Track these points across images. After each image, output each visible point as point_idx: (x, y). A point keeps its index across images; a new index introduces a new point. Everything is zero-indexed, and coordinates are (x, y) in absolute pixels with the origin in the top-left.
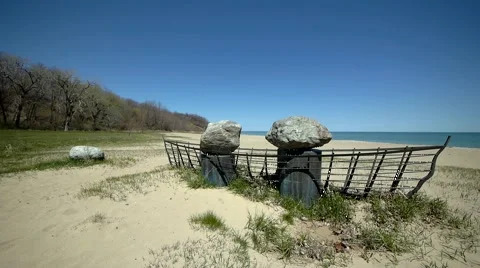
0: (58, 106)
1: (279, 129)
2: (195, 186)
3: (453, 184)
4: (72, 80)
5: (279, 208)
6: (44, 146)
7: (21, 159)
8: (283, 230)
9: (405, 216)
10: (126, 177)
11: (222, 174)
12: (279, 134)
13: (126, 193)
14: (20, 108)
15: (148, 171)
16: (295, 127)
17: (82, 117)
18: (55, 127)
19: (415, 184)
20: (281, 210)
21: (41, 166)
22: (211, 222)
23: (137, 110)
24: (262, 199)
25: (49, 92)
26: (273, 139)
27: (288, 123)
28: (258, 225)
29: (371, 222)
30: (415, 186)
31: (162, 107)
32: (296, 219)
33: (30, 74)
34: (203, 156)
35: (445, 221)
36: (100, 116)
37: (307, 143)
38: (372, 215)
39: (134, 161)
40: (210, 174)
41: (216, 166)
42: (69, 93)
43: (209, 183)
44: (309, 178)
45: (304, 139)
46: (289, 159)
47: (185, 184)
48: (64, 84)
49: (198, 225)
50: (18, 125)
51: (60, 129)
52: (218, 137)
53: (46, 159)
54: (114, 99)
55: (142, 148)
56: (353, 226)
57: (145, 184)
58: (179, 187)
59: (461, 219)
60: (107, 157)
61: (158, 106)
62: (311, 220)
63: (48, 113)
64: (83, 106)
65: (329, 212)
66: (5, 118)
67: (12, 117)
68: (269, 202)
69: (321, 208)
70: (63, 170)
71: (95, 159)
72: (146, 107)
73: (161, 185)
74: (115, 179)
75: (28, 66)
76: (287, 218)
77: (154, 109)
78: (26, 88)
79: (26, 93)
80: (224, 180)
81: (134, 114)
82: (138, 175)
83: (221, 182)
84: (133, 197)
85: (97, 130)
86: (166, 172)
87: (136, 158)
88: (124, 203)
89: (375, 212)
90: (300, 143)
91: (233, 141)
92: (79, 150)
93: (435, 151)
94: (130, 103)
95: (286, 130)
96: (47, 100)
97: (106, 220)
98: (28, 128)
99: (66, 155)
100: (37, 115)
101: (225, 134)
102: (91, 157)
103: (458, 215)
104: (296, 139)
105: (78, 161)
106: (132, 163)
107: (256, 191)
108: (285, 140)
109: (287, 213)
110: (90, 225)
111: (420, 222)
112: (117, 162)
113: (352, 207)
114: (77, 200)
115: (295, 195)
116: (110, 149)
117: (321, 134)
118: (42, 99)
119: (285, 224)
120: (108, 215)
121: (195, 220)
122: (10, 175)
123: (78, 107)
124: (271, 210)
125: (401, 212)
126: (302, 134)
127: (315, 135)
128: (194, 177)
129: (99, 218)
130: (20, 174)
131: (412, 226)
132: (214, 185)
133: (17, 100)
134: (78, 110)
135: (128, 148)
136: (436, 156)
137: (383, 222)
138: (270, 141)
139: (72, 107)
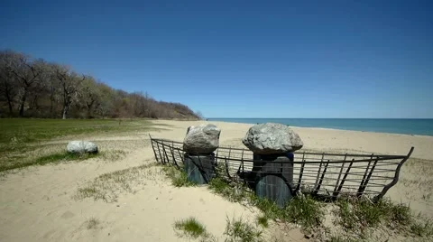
0: (57, 97)
1: (255, 136)
2: (178, 184)
3: (415, 182)
4: (69, 74)
5: (255, 209)
6: (45, 137)
7: (25, 151)
8: (258, 235)
9: (371, 220)
10: (117, 173)
11: (203, 172)
12: (255, 141)
13: (117, 192)
14: (24, 99)
15: (137, 165)
16: (270, 135)
17: (78, 106)
18: (55, 115)
19: (380, 189)
20: (257, 212)
21: (42, 161)
22: (193, 228)
23: (127, 100)
24: (239, 199)
25: (49, 84)
26: (250, 144)
27: (263, 130)
28: (236, 231)
29: (339, 226)
30: (381, 191)
31: (149, 97)
32: (270, 221)
33: (32, 68)
34: (186, 156)
35: (408, 227)
36: (94, 106)
37: (281, 150)
38: (340, 219)
39: (124, 153)
40: (193, 173)
41: (197, 166)
42: (67, 85)
43: (192, 181)
44: (282, 181)
45: (277, 146)
46: (264, 164)
47: (170, 182)
48: (62, 77)
49: (182, 232)
50: (21, 114)
51: (59, 117)
52: (199, 140)
53: (47, 152)
54: (106, 90)
55: (131, 138)
56: (322, 230)
57: (133, 182)
58: (165, 185)
59: (424, 226)
60: (101, 150)
61: (145, 96)
62: (284, 222)
63: (48, 103)
64: (79, 97)
65: (300, 214)
66: (11, 107)
67: (17, 107)
68: (246, 202)
69: (293, 210)
70: (62, 165)
71: (90, 153)
72: (134, 96)
73: (149, 182)
74: (107, 176)
75: (30, 61)
76: (263, 221)
77: (142, 99)
78: (29, 81)
79: (28, 85)
80: (204, 178)
81: (124, 103)
82: (128, 170)
83: (202, 180)
84: (124, 198)
85: (91, 117)
86: (153, 168)
87: (125, 150)
88: (116, 204)
89: (342, 215)
90: (273, 150)
91: (213, 143)
92: (75, 144)
93: (400, 161)
94: (121, 93)
95: (262, 137)
96: (47, 91)
97: (99, 226)
98: (31, 116)
99: (63, 147)
100: (39, 104)
101: (206, 137)
102: (86, 151)
103: (420, 221)
104: (270, 147)
105: (74, 155)
106: (121, 155)
107: (234, 191)
108: (261, 147)
109: (262, 215)
110: (85, 231)
111: (385, 227)
112: (110, 155)
113: (322, 209)
114: (73, 201)
115: (270, 197)
116: (102, 139)
117: (293, 141)
118: (43, 91)
119: (260, 228)
120: (101, 219)
121: (178, 225)
122: (15, 170)
123: (75, 97)
124: (248, 211)
125: (368, 217)
126: (276, 141)
127: (288, 143)
128: (178, 175)
129: (93, 224)
130: (24, 170)
131: (377, 233)
132: (196, 183)
133: (21, 92)
134: (75, 101)
135: (118, 138)
136: (400, 165)
137: (350, 227)
138: (246, 145)
139: (70, 97)
